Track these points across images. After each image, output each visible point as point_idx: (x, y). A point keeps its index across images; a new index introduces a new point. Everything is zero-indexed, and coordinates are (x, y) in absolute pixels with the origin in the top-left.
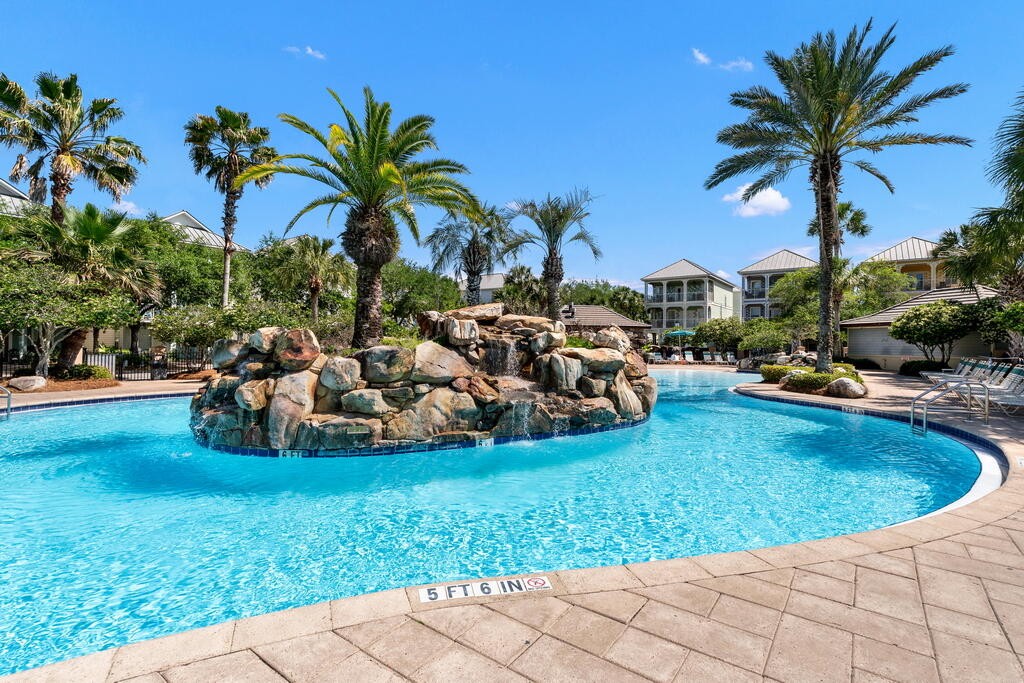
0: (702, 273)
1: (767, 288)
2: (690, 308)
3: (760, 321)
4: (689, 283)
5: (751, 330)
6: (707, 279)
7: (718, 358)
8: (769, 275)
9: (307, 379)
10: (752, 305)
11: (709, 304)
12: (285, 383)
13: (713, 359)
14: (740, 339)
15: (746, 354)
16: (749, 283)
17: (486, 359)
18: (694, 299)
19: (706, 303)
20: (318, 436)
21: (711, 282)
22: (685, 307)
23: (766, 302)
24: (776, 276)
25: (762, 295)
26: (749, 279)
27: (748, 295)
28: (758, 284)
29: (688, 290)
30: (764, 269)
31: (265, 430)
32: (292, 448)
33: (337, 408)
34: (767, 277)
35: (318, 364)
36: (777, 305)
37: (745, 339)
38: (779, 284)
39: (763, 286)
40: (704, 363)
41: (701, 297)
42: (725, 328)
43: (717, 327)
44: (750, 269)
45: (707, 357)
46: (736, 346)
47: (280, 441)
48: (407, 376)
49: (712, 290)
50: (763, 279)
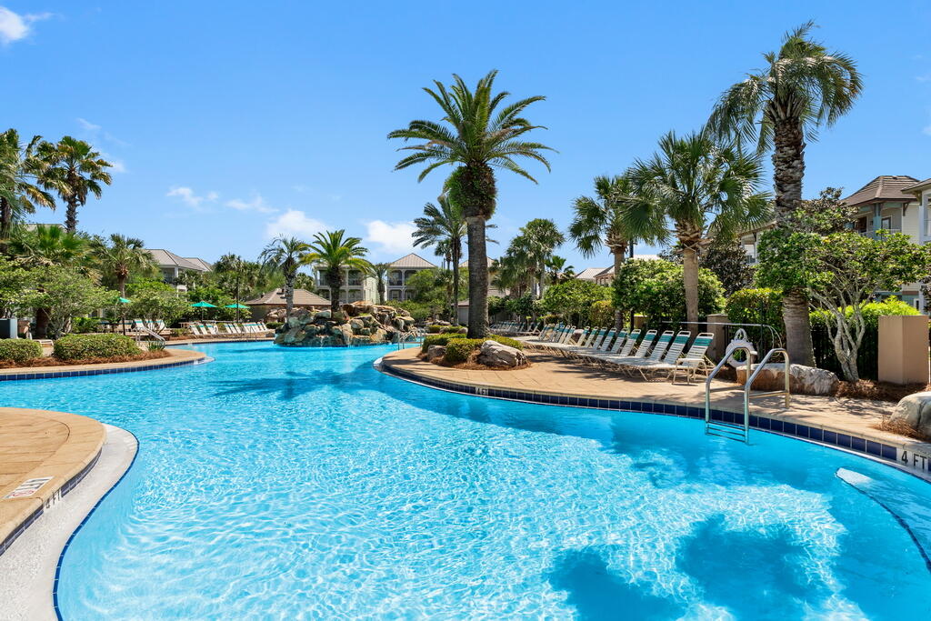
1: (403, 279)
2: (351, 291)
4: (349, 272)
11: (365, 288)
16: (391, 276)
18: (353, 284)
19: (362, 287)
20: (359, 341)
22: (347, 290)
23: (403, 288)
24: (410, 271)
25: (400, 283)
27: (389, 283)
28: (397, 275)
29: (349, 277)
30: (401, 265)
31: (343, 340)
32: (352, 344)
33: (357, 334)
34: (403, 271)
36: (411, 291)
38: (412, 277)
39: (400, 277)
41: (359, 283)
50: (400, 272)
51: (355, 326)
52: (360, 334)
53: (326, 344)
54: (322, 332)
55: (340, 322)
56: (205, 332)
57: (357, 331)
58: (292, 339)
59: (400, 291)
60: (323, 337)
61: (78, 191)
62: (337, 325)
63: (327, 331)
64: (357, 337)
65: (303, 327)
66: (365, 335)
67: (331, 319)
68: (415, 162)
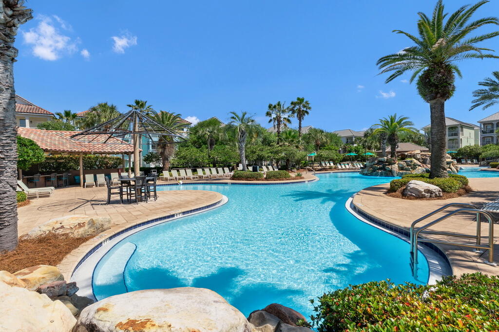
0: (457, 123)
1: (495, 129)
2: (450, 140)
3: (491, 145)
4: (449, 128)
5: (486, 150)
6: (460, 126)
7: (469, 162)
8: (496, 122)
9: (396, 165)
10: (486, 137)
11: (461, 137)
12: (393, 166)
13: (466, 162)
14: (480, 154)
15: (483, 159)
16: (484, 127)
17: (423, 161)
18: (452, 135)
19: (459, 137)
20: (402, 174)
21: (462, 127)
23: (494, 135)
25: (492, 131)
26: (484, 124)
27: (483, 132)
28: (489, 127)
29: (449, 131)
30: (492, 119)
31: (392, 173)
33: (402, 170)
34: (495, 123)
35: (397, 163)
37: (483, 154)
39: (493, 127)
40: (462, 164)
41: (456, 134)
42: (472, 149)
43: (468, 149)
44: (485, 120)
45: (463, 161)
46: (478, 157)
47: (395, 175)
48: (413, 165)
49: (462, 131)
50: (492, 124)
51: (401, 166)
52: (404, 170)
53: (381, 175)
54: (380, 169)
55: (390, 164)
56: (344, 167)
57: (402, 168)
58: (366, 172)
59: (492, 137)
60: (380, 171)
61: (301, 115)
62: (389, 165)
63: (383, 168)
64: (401, 172)
65: (371, 166)
66: (407, 170)
67: (386, 162)
68: (397, 76)
